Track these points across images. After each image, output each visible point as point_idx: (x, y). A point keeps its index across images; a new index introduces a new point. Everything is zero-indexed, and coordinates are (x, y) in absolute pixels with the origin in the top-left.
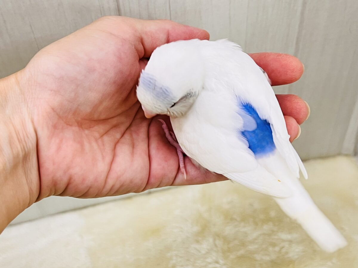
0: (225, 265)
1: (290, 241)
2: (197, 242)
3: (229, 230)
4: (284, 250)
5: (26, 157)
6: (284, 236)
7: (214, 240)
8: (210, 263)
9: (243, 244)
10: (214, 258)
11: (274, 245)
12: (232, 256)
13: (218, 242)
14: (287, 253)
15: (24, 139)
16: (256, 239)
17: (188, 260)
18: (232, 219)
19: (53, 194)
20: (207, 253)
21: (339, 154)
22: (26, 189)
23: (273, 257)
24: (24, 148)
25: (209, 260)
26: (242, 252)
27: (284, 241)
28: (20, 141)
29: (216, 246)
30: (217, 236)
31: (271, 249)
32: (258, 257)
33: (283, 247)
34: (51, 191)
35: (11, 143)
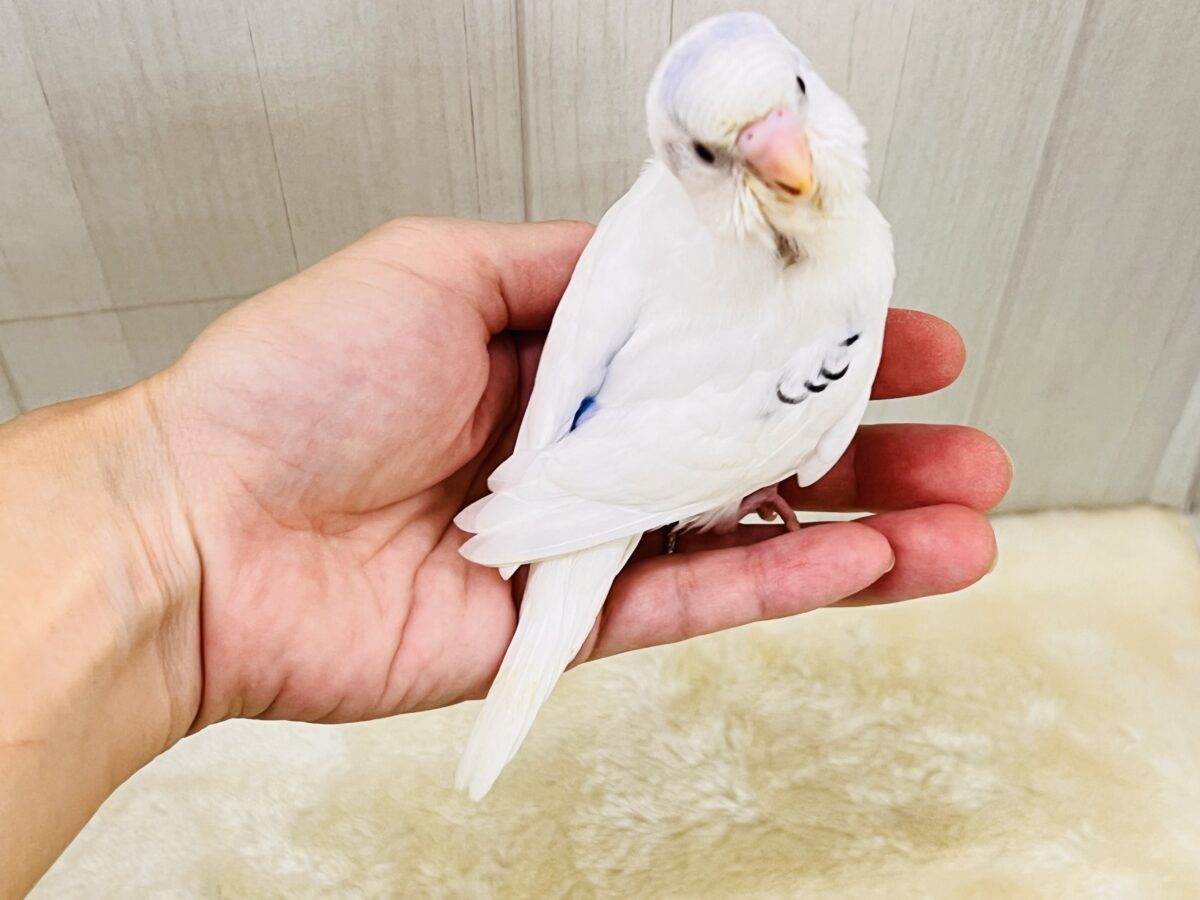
0: (751, 804)
1: (961, 756)
2: (676, 726)
3: (775, 702)
4: (937, 781)
5: (169, 616)
6: (942, 737)
7: (728, 727)
8: (708, 796)
9: (814, 749)
10: (723, 782)
11: (908, 761)
12: (777, 782)
13: (736, 734)
14: (945, 790)
15: (168, 566)
16: (855, 739)
17: (642, 780)
18: (788, 669)
19: (237, 714)
20: (702, 764)
21: (1142, 502)
22: (164, 700)
23: (903, 797)
24: (168, 589)
25: (707, 786)
26: (807, 771)
27: (940, 752)
28: (156, 570)
29: (730, 744)
30: (737, 715)
31: (898, 772)
32: (855, 792)
33: (937, 771)
34: (231, 706)
35: (132, 577)
